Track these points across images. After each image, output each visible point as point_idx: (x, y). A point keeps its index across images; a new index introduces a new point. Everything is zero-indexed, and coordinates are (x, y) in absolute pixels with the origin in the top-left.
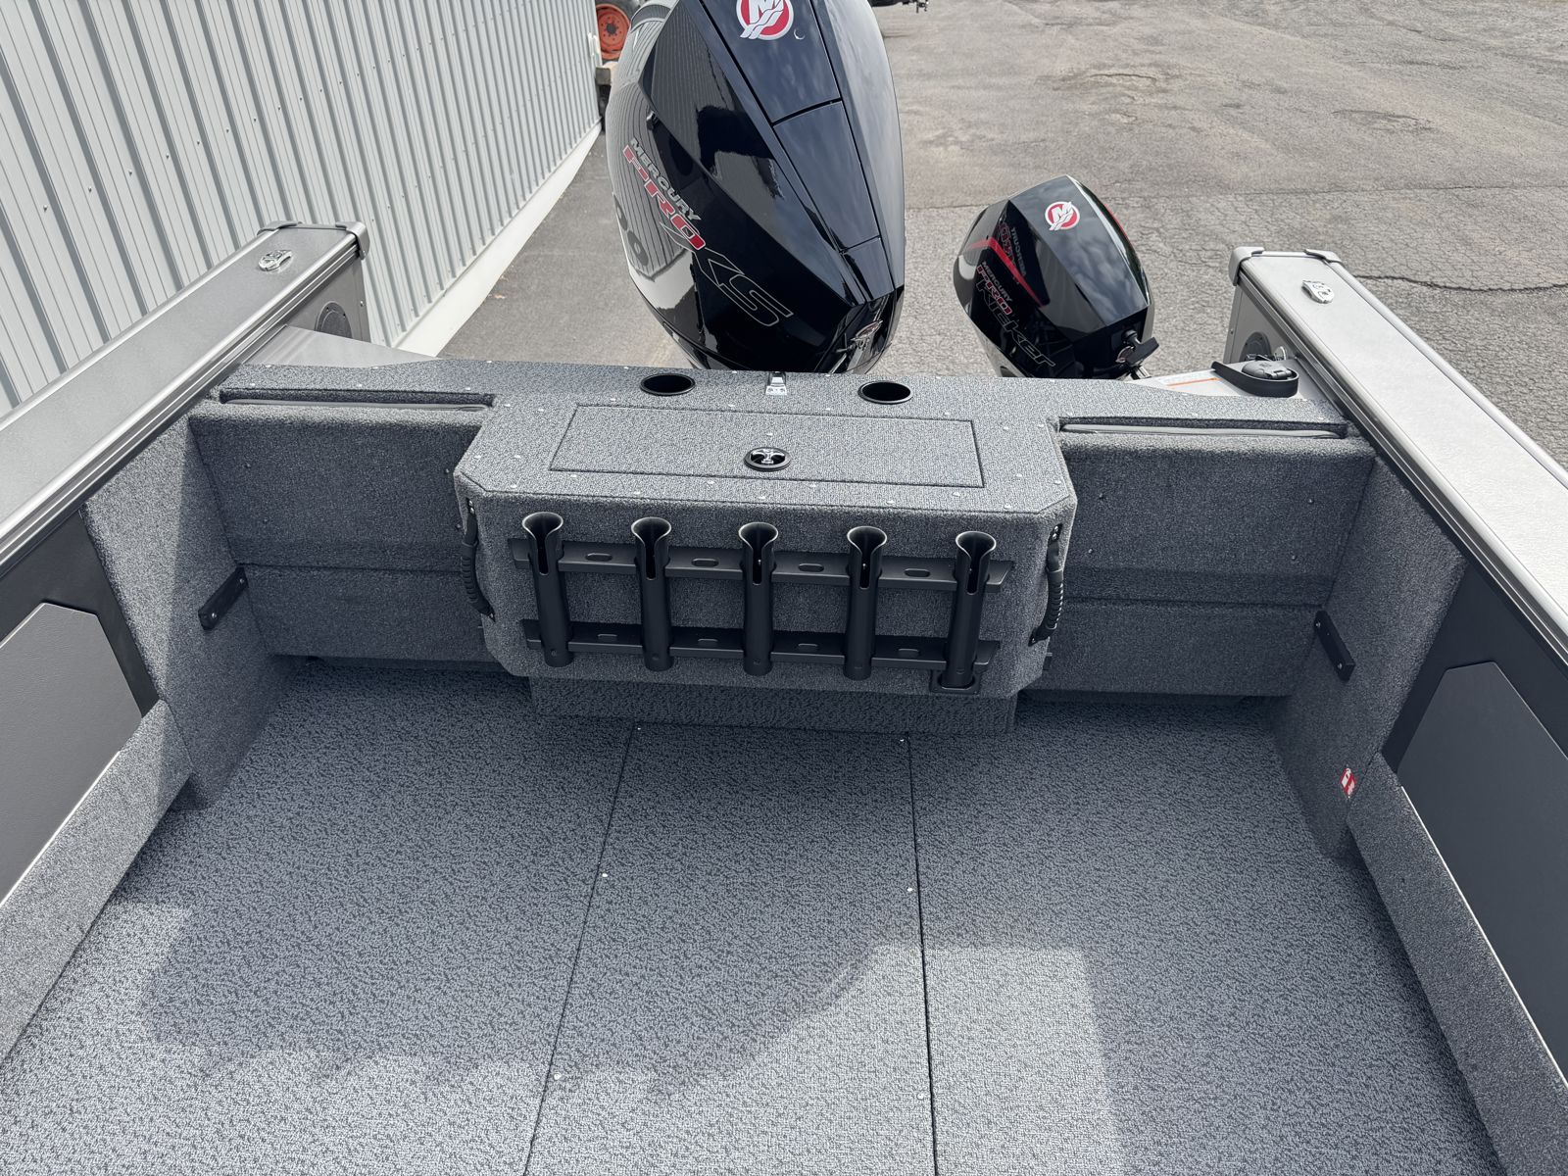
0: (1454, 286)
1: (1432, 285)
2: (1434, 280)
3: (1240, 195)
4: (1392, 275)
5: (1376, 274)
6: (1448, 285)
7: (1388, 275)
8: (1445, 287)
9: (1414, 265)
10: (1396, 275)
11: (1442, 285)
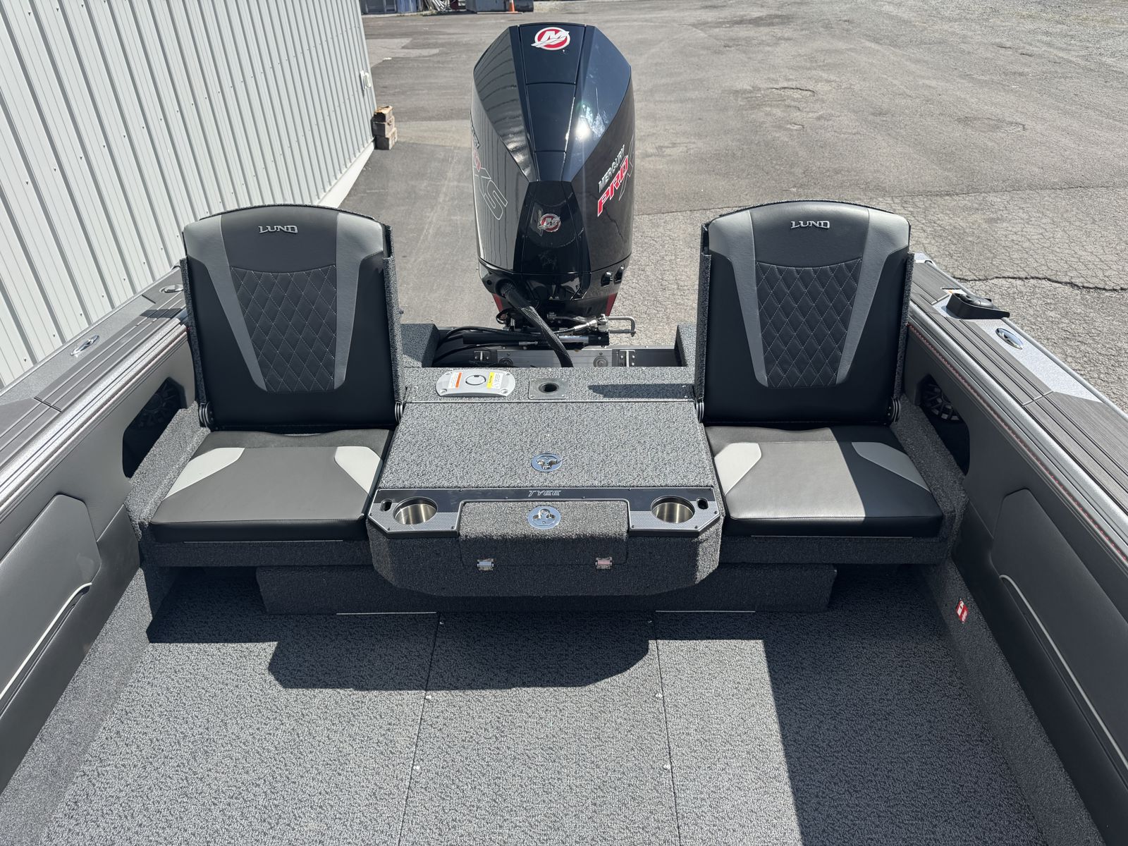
0: (1091, 286)
1: (1072, 285)
2: (1073, 281)
3: (896, 197)
4: (1037, 275)
5: (1023, 275)
6: (1086, 285)
7: (1033, 275)
8: (1083, 287)
9: (1052, 265)
10: (1040, 276)
11: (1080, 285)
